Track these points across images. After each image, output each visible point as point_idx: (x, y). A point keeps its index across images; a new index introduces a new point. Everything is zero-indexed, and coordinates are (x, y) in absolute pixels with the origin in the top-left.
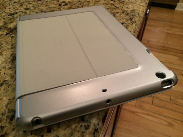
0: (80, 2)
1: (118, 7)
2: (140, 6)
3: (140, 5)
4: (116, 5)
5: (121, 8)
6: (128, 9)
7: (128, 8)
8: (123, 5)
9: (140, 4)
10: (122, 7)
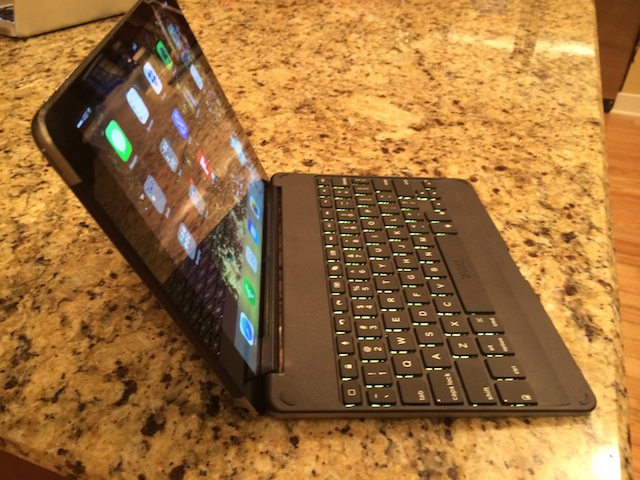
0: (431, 141)
1: (535, 154)
2: (593, 152)
3: (592, 150)
4: (530, 150)
5: (546, 158)
6: (567, 163)
7: (565, 159)
8: (550, 150)
9: (593, 147)
10: (550, 158)
